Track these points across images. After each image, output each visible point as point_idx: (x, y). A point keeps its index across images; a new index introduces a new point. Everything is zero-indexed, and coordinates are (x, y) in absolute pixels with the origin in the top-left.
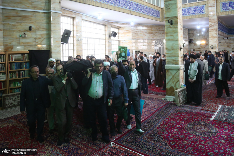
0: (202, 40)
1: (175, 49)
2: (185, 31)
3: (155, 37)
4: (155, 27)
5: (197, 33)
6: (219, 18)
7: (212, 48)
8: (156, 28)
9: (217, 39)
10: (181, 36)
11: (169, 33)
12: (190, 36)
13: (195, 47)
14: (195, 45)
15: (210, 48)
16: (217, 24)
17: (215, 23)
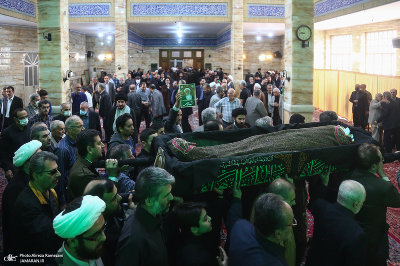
0: (107, 53)
1: (55, 80)
2: (80, 38)
3: (25, 49)
4: (25, 31)
5: (100, 41)
6: (130, 25)
7: (120, 69)
8: (27, 32)
9: (126, 55)
10: (66, 60)
11: (45, 54)
12: (88, 47)
13: (96, 64)
14: (96, 60)
15: (116, 68)
16: (127, 34)
17: (124, 32)
